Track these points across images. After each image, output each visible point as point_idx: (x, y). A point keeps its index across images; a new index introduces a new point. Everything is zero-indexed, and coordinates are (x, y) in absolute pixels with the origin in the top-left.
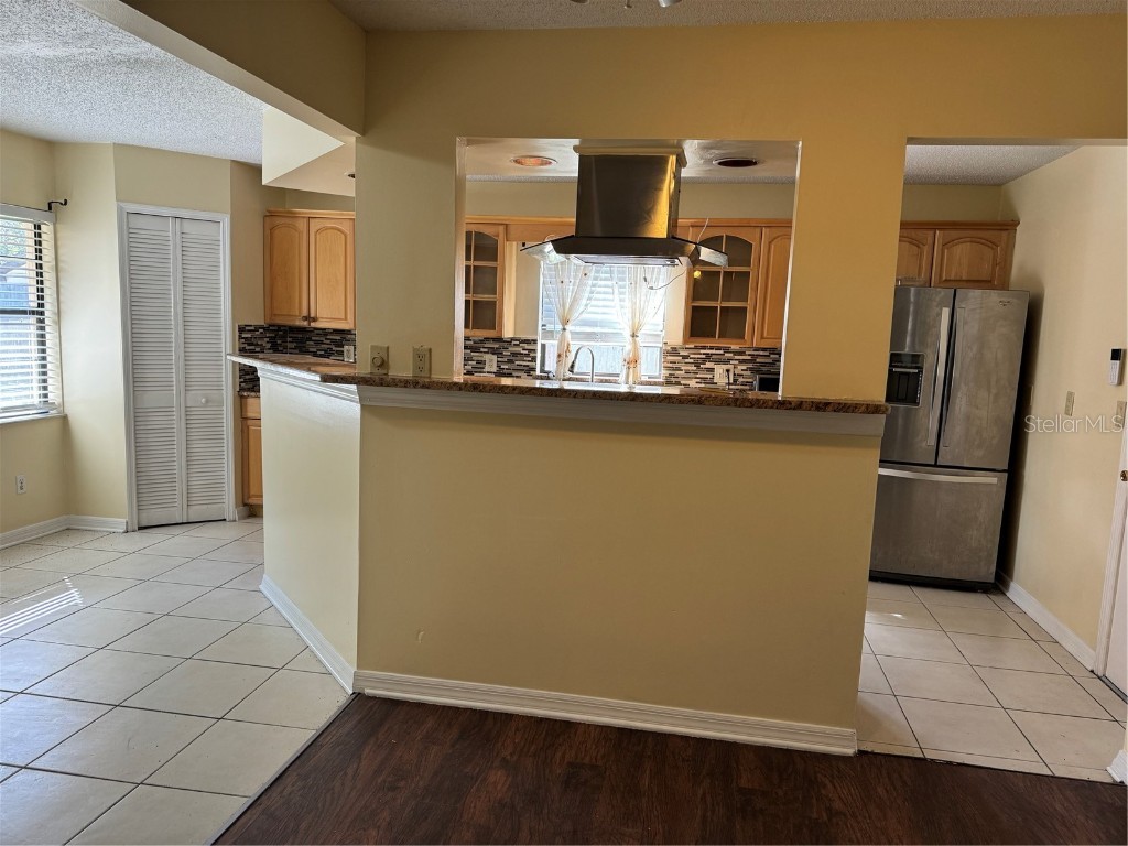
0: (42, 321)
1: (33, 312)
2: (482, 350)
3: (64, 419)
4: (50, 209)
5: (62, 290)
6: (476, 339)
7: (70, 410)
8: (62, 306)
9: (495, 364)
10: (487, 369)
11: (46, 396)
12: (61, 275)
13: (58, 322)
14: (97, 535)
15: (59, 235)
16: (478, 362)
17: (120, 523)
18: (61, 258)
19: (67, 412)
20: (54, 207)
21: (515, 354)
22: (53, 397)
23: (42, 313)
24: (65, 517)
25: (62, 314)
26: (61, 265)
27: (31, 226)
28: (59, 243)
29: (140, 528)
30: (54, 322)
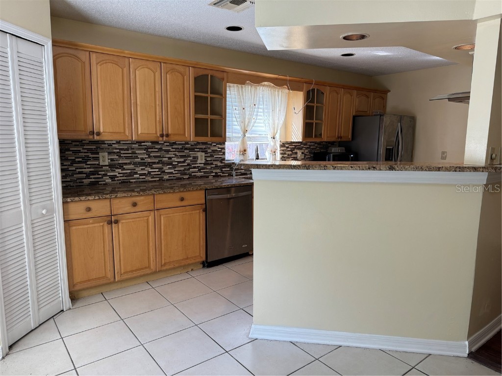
2: (196, 150)
6: (193, 143)
9: (204, 158)
10: (199, 161)
16: (194, 158)
21: (214, 151)
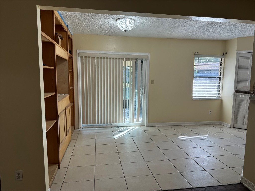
0: (220, 79)
1: (218, 77)
3: (222, 100)
4: (224, 55)
5: (224, 72)
7: (223, 99)
8: (224, 76)
11: (219, 95)
12: (225, 69)
13: (223, 79)
14: (224, 127)
15: (225, 60)
17: (229, 125)
18: (225, 65)
19: (222, 99)
20: (225, 54)
22: (220, 95)
23: (220, 77)
24: (219, 121)
25: (224, 78)
26: (225, 67)
27: (220, 59)
28: (225, 62)
29: (234, 128)
30: (222, 79)
